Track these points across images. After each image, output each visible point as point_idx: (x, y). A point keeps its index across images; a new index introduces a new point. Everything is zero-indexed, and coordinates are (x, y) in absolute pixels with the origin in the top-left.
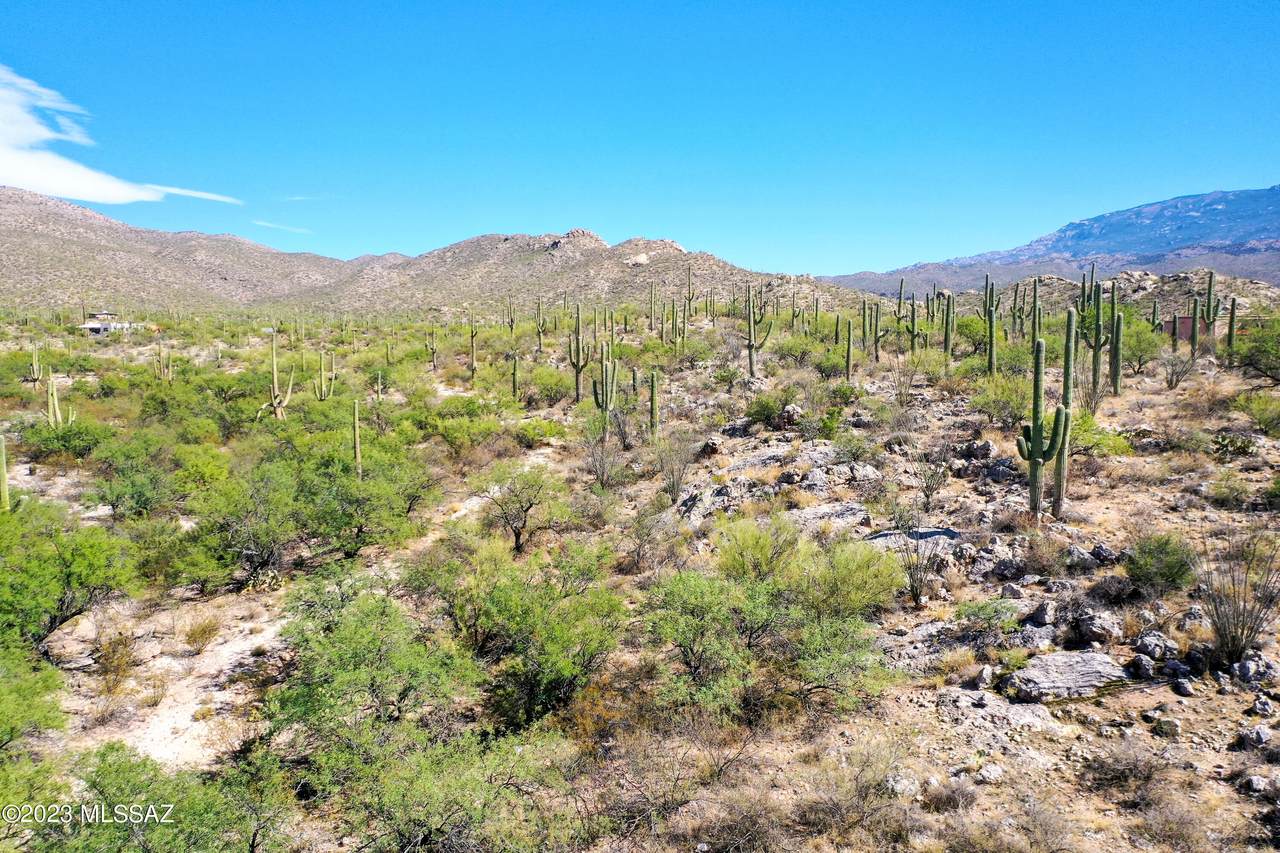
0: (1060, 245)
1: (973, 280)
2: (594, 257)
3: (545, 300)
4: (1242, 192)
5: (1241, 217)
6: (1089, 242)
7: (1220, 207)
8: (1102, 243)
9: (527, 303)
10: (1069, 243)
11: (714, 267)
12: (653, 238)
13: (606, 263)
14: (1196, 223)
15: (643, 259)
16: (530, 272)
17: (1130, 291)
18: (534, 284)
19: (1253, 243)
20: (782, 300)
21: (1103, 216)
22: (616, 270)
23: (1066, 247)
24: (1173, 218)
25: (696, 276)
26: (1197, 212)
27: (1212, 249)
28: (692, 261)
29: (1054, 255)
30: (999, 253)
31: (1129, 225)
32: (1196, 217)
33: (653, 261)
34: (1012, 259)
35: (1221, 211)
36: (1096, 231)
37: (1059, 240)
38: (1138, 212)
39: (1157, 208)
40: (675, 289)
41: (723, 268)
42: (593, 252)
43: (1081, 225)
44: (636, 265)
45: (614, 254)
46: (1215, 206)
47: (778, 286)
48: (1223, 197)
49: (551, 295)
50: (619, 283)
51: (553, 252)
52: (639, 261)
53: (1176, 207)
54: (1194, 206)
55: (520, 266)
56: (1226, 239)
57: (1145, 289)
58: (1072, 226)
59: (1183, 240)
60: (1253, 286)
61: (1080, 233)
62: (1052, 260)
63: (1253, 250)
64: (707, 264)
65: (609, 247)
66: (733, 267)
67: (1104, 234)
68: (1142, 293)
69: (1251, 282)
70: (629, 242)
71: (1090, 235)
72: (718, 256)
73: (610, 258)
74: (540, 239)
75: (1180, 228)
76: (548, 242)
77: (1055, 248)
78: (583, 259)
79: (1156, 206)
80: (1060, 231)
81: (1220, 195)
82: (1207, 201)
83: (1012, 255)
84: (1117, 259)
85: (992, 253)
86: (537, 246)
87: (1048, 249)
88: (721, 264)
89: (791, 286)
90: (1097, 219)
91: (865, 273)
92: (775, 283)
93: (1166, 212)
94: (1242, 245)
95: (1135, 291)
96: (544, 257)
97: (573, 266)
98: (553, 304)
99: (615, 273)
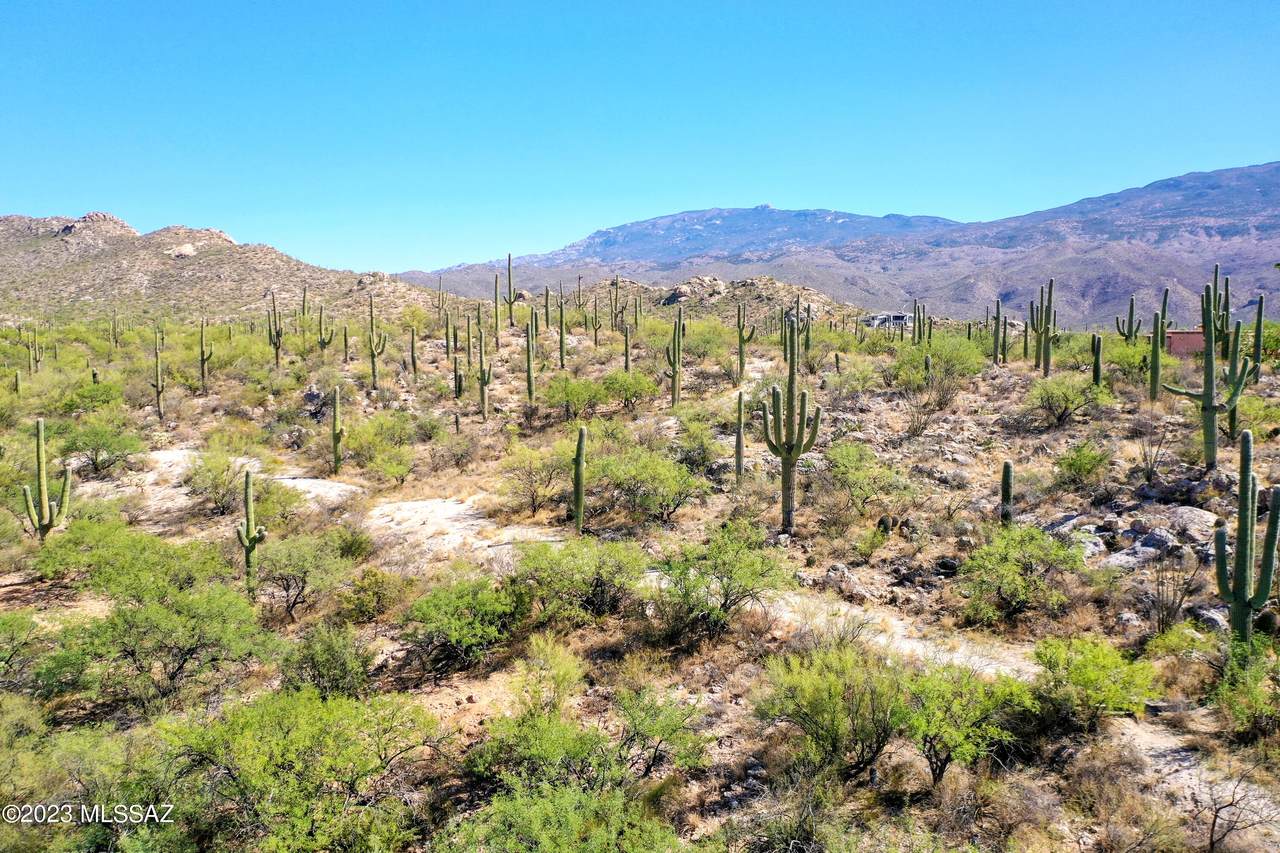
0: (591, 251)
1: (521, 281)
2: (123, 245)
3: (65, 295)
4: (734, 210)
5: (735, 232)
6: (615, 249)
7: (718, 222)
8: (626, 251)
9: (41, 298)
10: (598, 250)
11: (277, 261)
12: (196, 228)
13: (142, 253)
14: (700, 235)
15: (188, 249)
16: (37, 261)
17: (706, 296)
18: (48, 277)
19: (747, 255)
20: (376, 300)
21: (625, 226)
22: (156, 261)
23: (596, 253)
24: (683, 230)
25: (257, 271)
26: (700, 225)
27: (717, 258)
28: (250, 254)
29: (588, 260)
30: (536, 256)
31: (646, 235)
32: (700, 230)
33: (201, 253)
34: (549, 262)
35: (718, 226)
36: (620, 239)
37: (589, 246)
38: (654, 223)
39: (667, 222)
40: (233, 285)
41: (288, 263)
42: (120, 240)
43: (606, 233)
44: (180, 256)
45: (152, 243)
46: (713, 222)
47: (371, 284)
48: (719, 213)
49: (72, 288)
50: (161, 276)
51: (66, 238)
52: (183, 252)
53: (684, 220)
54: (698, 220)
55: (21, 253)
56: (724, 250)
57: (719, 293)
58: (599, 233)
59: (691, 250)
60: (805, 292)
61: (606, 241)
62: (587, 264)
63: (748, 261)
64: (269, 257)
65: (138, 234)
66: (298, 263)
67: (628, 242)
68: (717, 297)
69: (804, 288)
70: (168, 230)
71: (615, 243)
72: (280, 249)
73: (144, 247)
74: (44, 222)
75: (688, 239)
76: (57, 227)
77: (585, 254)
78: (107, 247)
79: (667, 219)
80: (590, 237)
81: (718, 211)
82: (708, 216)
83: (548, 258)
84: (642, 266)
85: (530, 256)
86: (41, 230)
87: (581, 254)
88: (285, 258)
89: (385, 284)
90: (620, 228)
91: (414, 272)
92: (367, 280)
93: (676, 224)
94: (739, 256)
95: (711, 295)
96: (54, 243)
97: (96, 256)
98: (76, 300)
99: (155, 265)
